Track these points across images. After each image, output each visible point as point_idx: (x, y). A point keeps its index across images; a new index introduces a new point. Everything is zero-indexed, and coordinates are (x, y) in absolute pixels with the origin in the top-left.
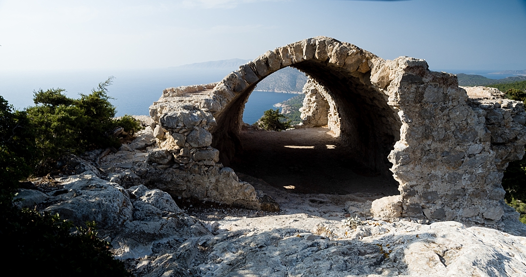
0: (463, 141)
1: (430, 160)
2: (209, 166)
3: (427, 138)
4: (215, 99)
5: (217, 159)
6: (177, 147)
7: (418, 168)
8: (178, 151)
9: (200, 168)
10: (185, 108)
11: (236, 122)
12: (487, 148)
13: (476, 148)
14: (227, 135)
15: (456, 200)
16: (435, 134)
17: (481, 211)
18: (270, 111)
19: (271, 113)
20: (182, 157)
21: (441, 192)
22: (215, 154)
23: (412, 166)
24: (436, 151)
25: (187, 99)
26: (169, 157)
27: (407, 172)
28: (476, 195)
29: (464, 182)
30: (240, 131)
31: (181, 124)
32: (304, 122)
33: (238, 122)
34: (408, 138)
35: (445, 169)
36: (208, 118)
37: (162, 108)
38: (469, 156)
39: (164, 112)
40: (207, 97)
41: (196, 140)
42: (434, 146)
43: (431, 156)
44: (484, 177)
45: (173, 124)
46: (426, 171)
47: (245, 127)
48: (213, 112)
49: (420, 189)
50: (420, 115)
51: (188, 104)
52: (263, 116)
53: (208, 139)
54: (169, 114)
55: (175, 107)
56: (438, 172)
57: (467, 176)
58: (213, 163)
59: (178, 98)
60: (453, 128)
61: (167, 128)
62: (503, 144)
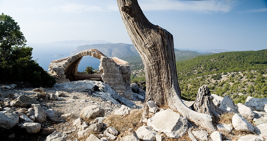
0: (115, 73)
1: (109, 77)
2: (63, 79)
3: (108, 73)
4: (65, 64)
5: (65, 77)
6: (56, 75)
7: (107, 78)
8: (57, 75)
9: (61, 79)
10: (58, 66)
11: (74, 71)
12: (120, 74)
13: (118, 74)
14: (70, 74)
15: (115, 85)
16: (109, 71)
17: (121, 87)
18: (88, 67)
19: (89, 68)
20: (58, 77)
21: (112, 83)
22: (65, 76)
23: (106, 78)
24: (110, 75)
25: (58, 64)
26: (55, 77)
27: (105, 79)
28: (119, 84)
29: (116, 81)
30: (76, 74)
31: (57, 70)
32: (100, 71)
33: (75, 71)
34: (104, 72)
35: (112, 78)
36: (63, 68)
37: (53, 66)
38: (117, 76)
39: (53, 67)
40: (63, 64)
41: (61, 73)
42: (110, 74)
43: (109, 76)
44: (120, 80)
45: (56, 69)
46: (109, 79)
47: (78, 73)
48: (65, 67)
49: (108, 83)
50: (106, 68)
51: (58, 65)
52: (86, 69)
53: (63, 73)
54: (55, 67)
55: (56, 66)
56: (111, 79)
57: (117, 80)
58: (64, 78)
59: (56, 64)
60: (113, 70)
61: (54, 70)
62: (126, 74)
